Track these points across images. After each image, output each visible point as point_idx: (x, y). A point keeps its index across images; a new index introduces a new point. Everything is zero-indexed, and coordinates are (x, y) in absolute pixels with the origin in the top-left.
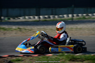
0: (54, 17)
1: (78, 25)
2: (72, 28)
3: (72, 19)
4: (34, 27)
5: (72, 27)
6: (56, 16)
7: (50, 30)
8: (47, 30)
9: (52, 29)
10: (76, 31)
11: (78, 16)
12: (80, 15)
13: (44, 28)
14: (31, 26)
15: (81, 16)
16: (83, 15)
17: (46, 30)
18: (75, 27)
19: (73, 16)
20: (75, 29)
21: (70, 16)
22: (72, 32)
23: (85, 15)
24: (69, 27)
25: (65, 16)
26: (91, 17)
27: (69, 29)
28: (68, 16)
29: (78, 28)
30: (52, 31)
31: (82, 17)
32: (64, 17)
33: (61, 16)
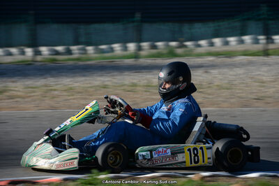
0: (83, 52)
1: (152, 76)
2: (134, 85)
3: (136, 56)
4: (13, 82)
5: (135, 81)
6: (90, 49)
7: (65, 91)
8: (55, 90)
9: (71, 89)
10: (148, 93)
11: (154, 47)
12: (160, 44)
13: (46, 86)
14: (4, 79)
15: (162, 47)
16: (168, 46)
17: (51, 90)
18: (145, 81)
19: (140, 48)
20: (144, 86)
21: (132, 46)
22: (135, 96)
23: (173, 44)
24: (127, 82)
25: (117, 47)
26: (191, 50)
27: (125, 87)
28: (125, 49)
29: (154, 85)
30: (73, 95)
31: (165, 52)
32: (112, 50)
33: (103, 47)
